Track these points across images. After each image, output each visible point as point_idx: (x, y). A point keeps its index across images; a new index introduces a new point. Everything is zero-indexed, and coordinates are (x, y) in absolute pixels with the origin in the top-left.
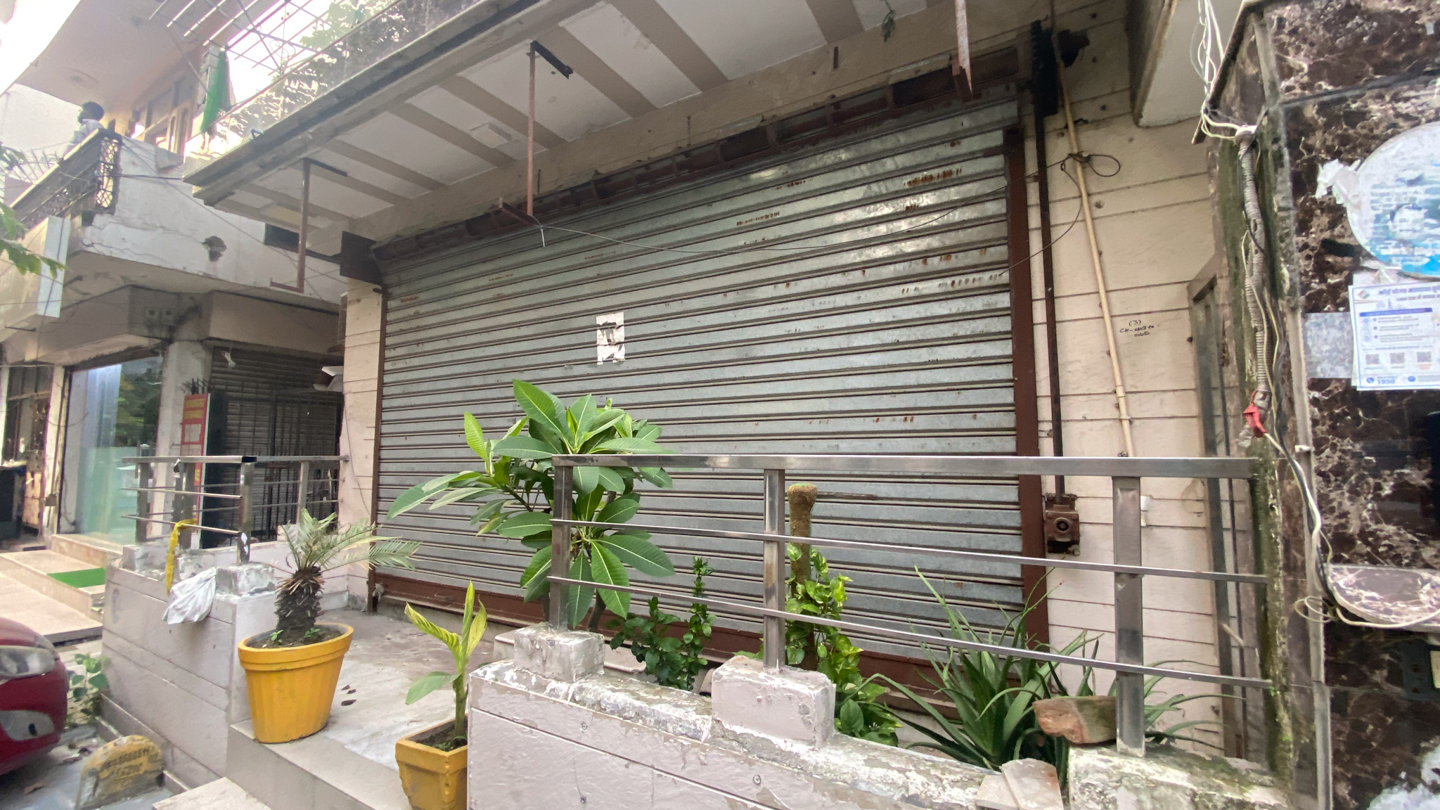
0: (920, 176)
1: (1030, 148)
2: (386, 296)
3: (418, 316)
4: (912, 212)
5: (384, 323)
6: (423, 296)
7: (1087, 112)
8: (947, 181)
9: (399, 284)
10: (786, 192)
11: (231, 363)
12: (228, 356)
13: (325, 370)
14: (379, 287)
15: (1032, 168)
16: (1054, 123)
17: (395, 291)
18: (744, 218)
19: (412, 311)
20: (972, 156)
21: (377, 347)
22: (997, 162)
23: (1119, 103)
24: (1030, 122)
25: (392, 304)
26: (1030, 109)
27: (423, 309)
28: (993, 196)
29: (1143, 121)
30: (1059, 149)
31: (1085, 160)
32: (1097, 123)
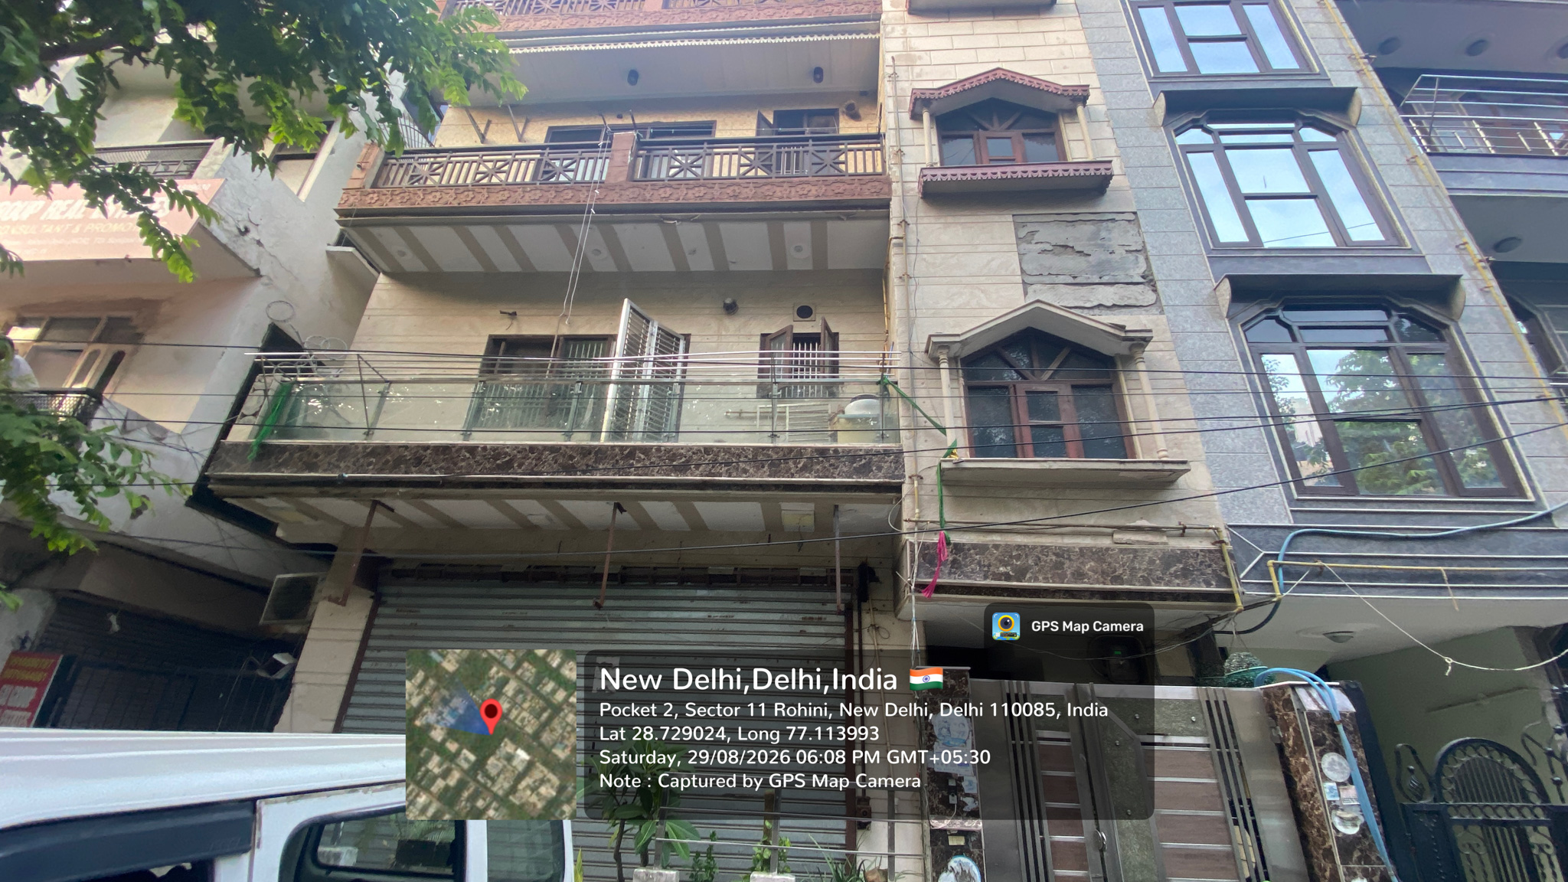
0: (808, 616)
1: (855, 614)
2: (378, 601)
3: (415, 627)
4: (802, 633)
5: (370, 625)
6: (424, 611)
7: (878, 605)
8: (820, 622)
9: (399, 595)
10: (737, 605)
11: (116, 627)
12: (113, 619)
13: (276, 657)
14: (373, 594)
15: (856, 626)
16: (865, 606)
17: (391, 600)
18: (714, 614)
19: (408, 622)
20: (830, 613)
21: (355, 646)
22: (841, 619)
23: (889, 605)
24: (855, 603)
25: (381, 610)
26: (855, 597)
27: (421, 622)
28: (840, 635)
29: (899, 616)
30: (867, 620)
31: (876, 628)
32: (882, 612)
